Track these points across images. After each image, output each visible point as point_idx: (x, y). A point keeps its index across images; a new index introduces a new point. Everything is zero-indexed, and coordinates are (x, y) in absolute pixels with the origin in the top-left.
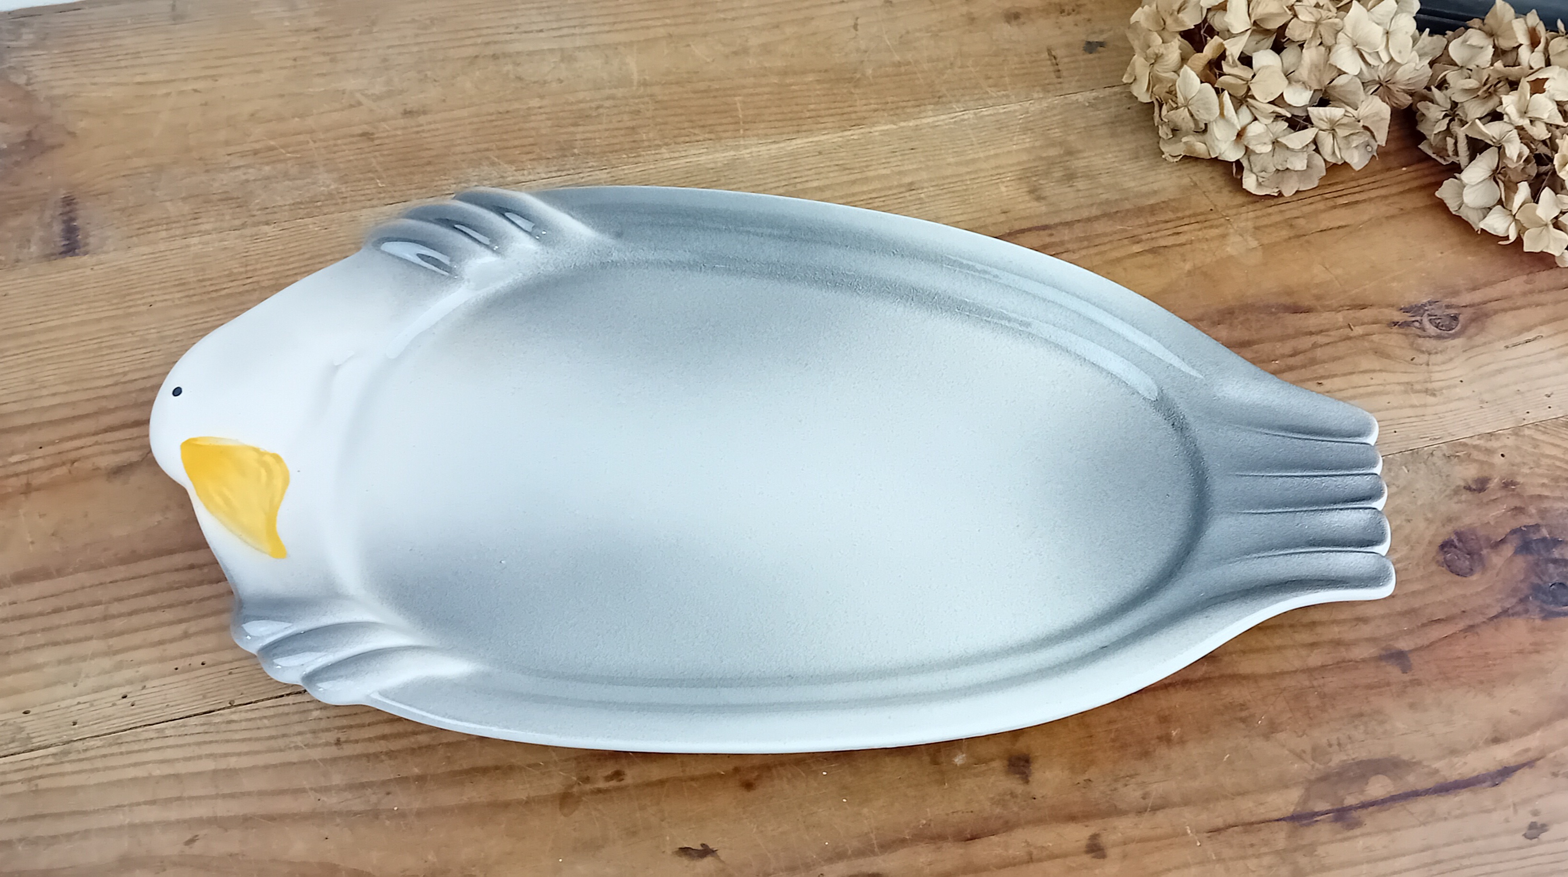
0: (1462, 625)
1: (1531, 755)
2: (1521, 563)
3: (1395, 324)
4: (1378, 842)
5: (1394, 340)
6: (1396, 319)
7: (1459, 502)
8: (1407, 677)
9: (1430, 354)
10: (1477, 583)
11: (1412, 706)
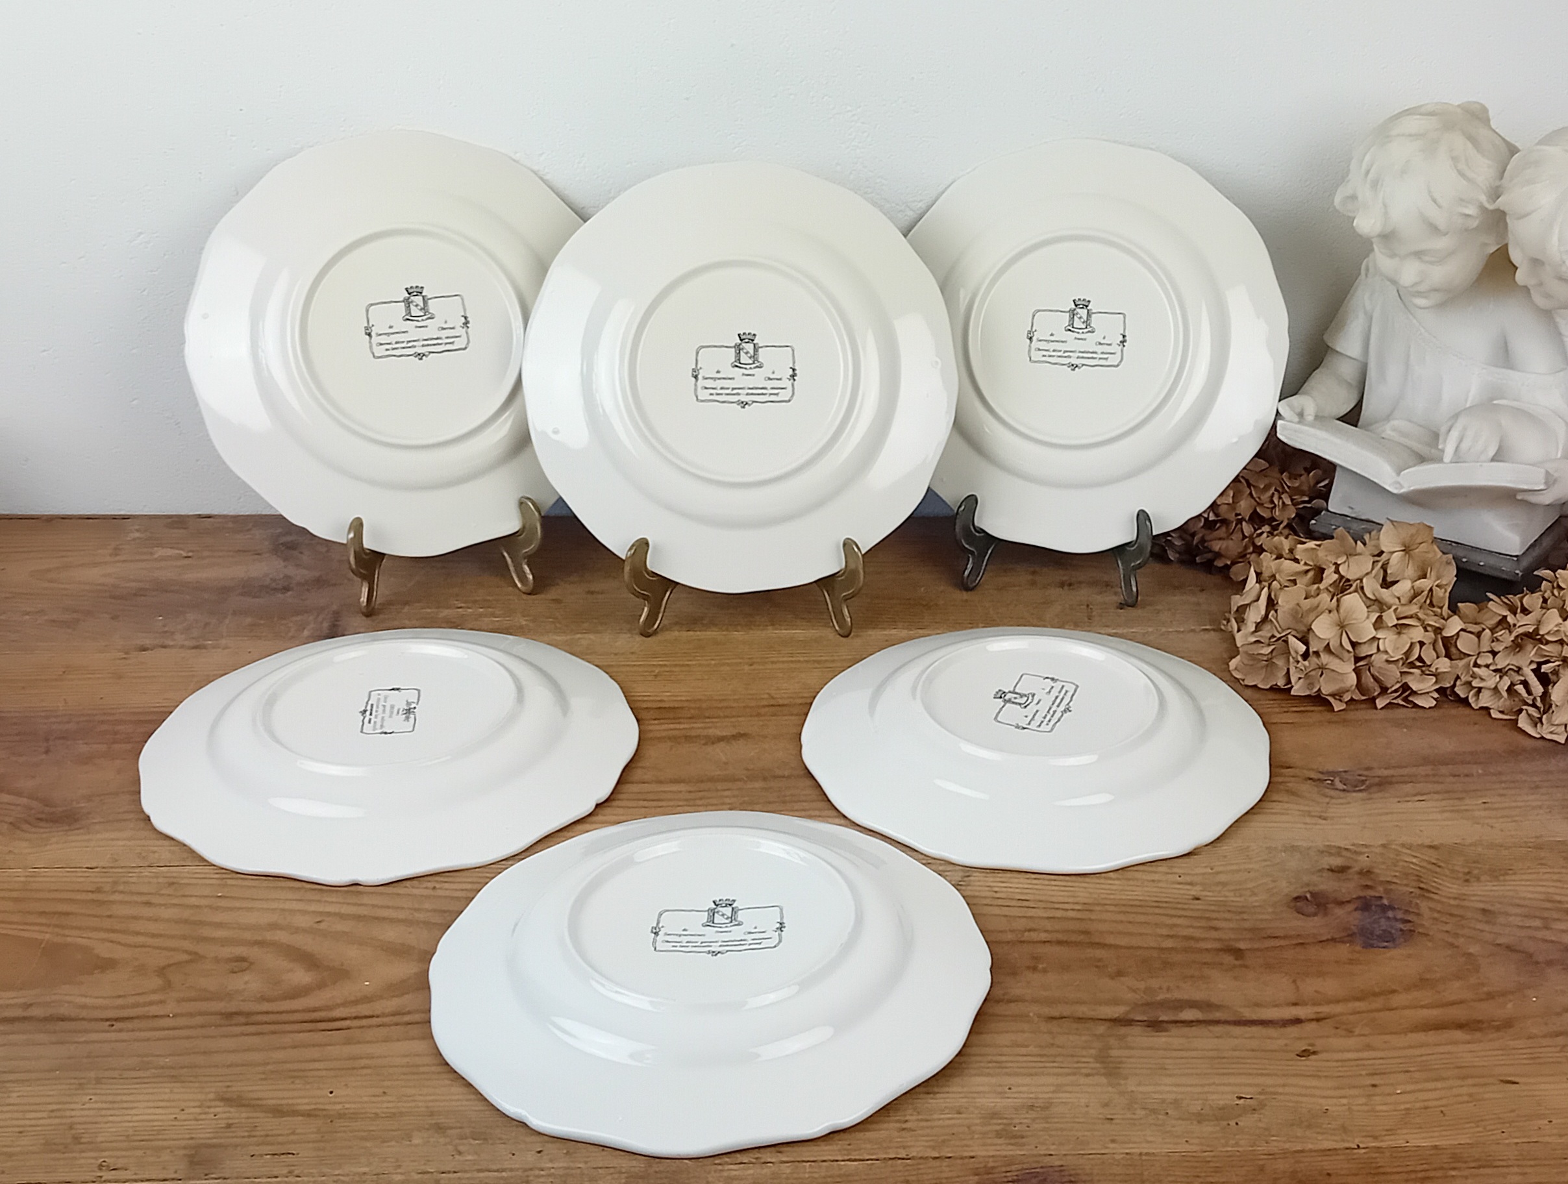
0: (1295, 942)
1: (1322, 1015)
2: (1358, 914)
3: (1310, 779)
4: (1176, 1042)
5: (1306, 787)
6: (1312, 776)
7: (1322, 876)
8: (1237, 963)
9: (1332, 797)
10: (1317, 921)
11: (1235, 978)
